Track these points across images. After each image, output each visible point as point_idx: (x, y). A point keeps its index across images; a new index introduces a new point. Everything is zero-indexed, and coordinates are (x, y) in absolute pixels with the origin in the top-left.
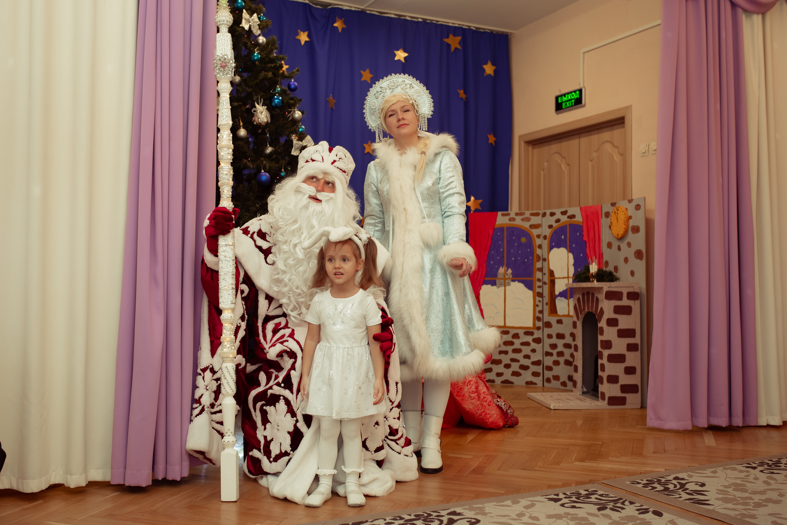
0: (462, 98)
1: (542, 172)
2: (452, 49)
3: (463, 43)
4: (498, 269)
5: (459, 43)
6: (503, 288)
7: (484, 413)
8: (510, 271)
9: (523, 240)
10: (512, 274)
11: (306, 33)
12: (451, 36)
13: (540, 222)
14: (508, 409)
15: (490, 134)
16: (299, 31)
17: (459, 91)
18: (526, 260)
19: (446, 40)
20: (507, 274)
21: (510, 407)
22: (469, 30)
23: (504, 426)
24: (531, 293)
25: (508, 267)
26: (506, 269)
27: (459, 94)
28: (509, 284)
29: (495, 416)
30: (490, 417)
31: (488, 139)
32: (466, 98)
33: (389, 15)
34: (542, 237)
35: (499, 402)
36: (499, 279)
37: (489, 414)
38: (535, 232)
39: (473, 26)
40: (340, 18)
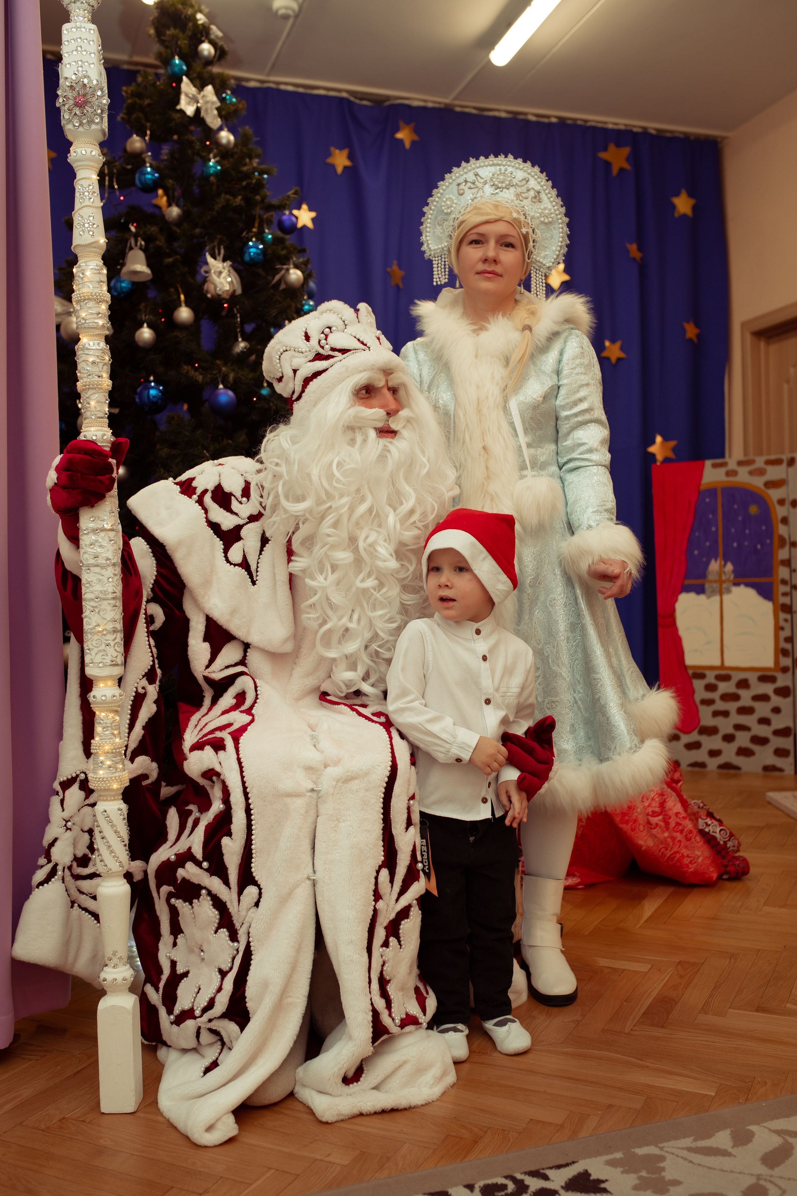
0: (634, 259)
1: (786, 386)
2: (615, 171)
3: (634, 158)
4: (708, 564)
5: (628, 160)
6: (717, 598)
7: (678, 856)
8: (729, 567)
9: (753, 510)
10: (734, 571)
11: (345, 152)
12: (612, 147)
13: (783, 476)
14: (729, 840)
15: (688, 322)
16: (332, 149)
17: (629, 246)
18: (759, 547)
19: (603, 155)
20: (724, 573)
21: (731, 835)
22: (645, 133)
23: (720, 877)
24: (768, 606)
25: (726, 559)
26: (723, 563)
27: (628, 252)
28: (729, 591)
29: (700, 860)
30: (691, 862)
31: (684, 331)
32: (642, 259)
33: (496, 114)
34: (787, 503)
35: (709, 825)
36: (711, 582)
37: (688, 856)
38: (775, 494)
39: (653, 126)
40: (407, 123)
